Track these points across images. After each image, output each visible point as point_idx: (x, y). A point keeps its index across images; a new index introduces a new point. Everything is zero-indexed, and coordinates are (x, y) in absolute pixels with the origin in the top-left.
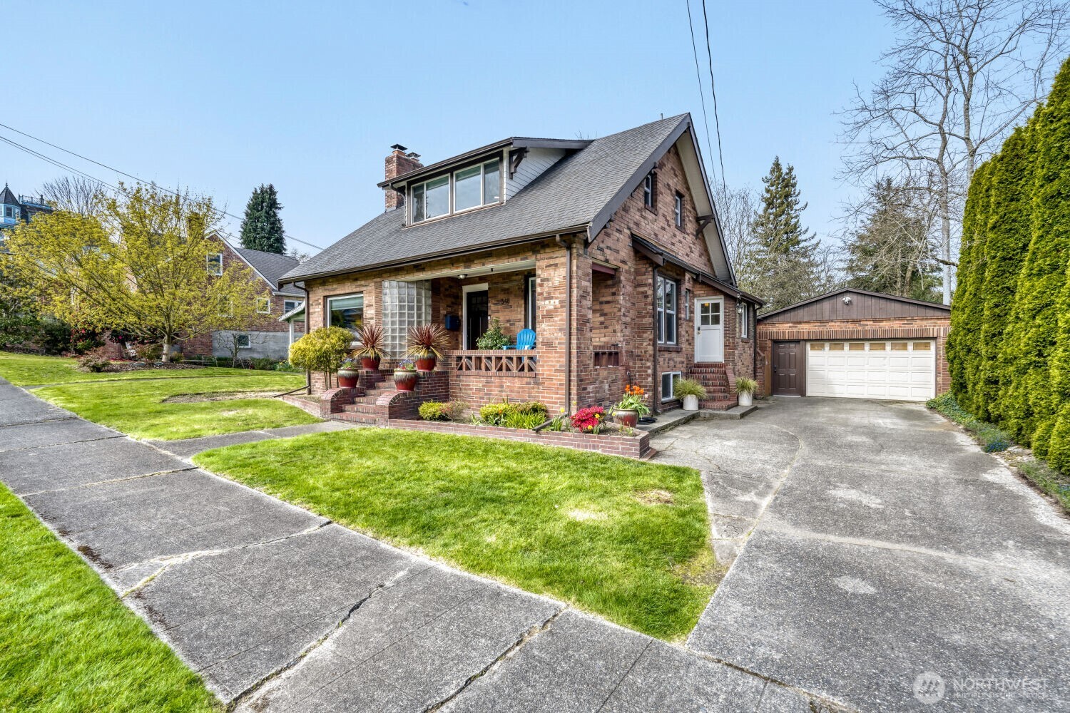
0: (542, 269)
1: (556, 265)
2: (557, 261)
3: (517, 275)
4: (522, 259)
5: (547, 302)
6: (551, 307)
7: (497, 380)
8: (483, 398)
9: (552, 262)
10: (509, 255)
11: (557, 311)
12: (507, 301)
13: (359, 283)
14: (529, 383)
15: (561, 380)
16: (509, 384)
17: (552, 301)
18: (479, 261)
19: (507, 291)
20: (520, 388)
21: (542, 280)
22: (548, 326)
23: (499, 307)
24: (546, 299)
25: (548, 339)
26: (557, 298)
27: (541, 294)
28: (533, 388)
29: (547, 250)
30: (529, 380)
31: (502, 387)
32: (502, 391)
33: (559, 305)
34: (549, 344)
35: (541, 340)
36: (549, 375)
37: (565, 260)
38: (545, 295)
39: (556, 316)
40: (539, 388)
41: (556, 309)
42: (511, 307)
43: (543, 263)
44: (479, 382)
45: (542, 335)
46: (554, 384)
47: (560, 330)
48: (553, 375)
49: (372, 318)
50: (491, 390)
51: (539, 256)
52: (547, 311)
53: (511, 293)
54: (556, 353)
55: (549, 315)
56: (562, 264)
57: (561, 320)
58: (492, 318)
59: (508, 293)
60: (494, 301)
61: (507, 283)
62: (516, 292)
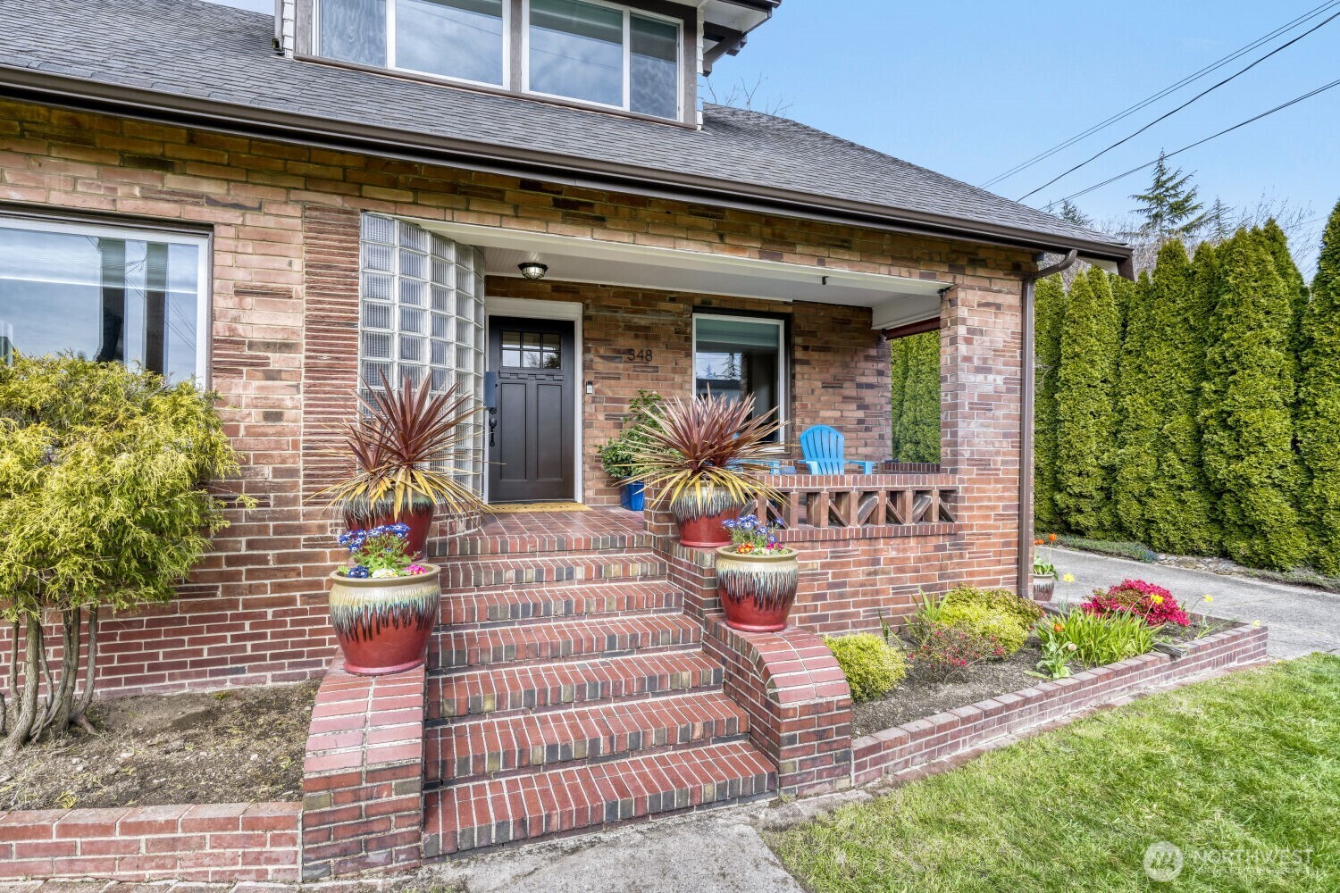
0: (971, 308)
1: (998, 307)
2: (1000, 299)
3: (673, 300)
4: (922, 276)
5: (980, 377)
6: (989, 389)
7: (858, 549)
8: (823, 597)
9: (990, 298)
10: (893, 258)
11: (999, 399)
12: (646, 357)
13: (173, 182)
14: (943, 548)
15: (1003, 535)
16: (893, 554)
17: (991, 377)
18: (810, 250)
19: (644, 333)
20: (919, 560)
21: (971, 331)
22: (983, 425)
23: (620, 366)
24: (979, 370)
25: (981, 453)
26: (999, 373)
27: (968, 359)
28: (950, 557)
29: (981, 272)
30: (941, 541)
31: (876, 562)
32: (875, 573)
33: (1003, 388)
34: (983, 464)
35: (967, 455)
36: (983, 527)
37: (1014, 300)
38: (976, 362)
39: (998, 407)
40: (961, 556)
41: (997, 395)
42: (656, 369)
43: (974, 297)
44: (812, 557)
45: (970, 444)
46: (994, 545)
47: (1006, 436)
48: (990, 527)
49: (286, 347)
50: (846, 575)
51: (960, 279)
52: (980, 396)
53: (656, 338)
54: (997, 481)
55: (984, 405)
56: (1010, 307)
57: (1006, 417)
58: (597, 391)
59: (646, 337)
60: (602, 351)
61: (644, 312)
62: (670, 337)
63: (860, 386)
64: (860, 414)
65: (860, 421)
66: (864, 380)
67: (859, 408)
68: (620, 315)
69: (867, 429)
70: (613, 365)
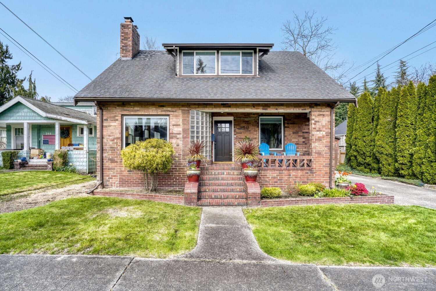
0: (316, 116)
1: (324, 115)
2: (324, 113)
3: (254, 114)
4: (302, 110)
5: (318, 133)
6: (321, 135)
7: (285, 172)
8: (277, 182)
9: (321, 113)
10: (294, 106)
11: (324, 137)
12: (247, 128)
13: (165, 109)
14: (308, 173)
15: (326, 171)
16: (294, 174)
17: (321, 133)
20: (301, 175)
21: (315, 122)
22: (319, 144)
23: (242, 130)
24: (318, 131)
25: (318, 151)
26: (324, 131)
27: (315, 128)
28: (310, 175)
29: (318, 107)
30: (307, 171)
31: (290, 175)
32: (290, 178)
33: (325, 135)
34: (319, 153)
35: (314, 151)
36: (319, 168)
37: (329, 113)
38: (317, 129)
39: (324, 140)
40: (313, 175)
41: (323, 137)
42: (250, 131)
43: (317, 113)
44: (274, 173)
45: (315, 148)
46: (322, 173)
47: (326, 146)
48: (321, 169)
50: (282, 178)
51: (313, 109)
52: (318, 137)
53: (250, 123)
54: (324, 158)
55: (319, 139)
56: (327, 115)
57: (326, 142)
58: (237, 137)
59: (248, 123)
60: (238, 127)
61: (247, 118)
62: (253, 123)
63: (303, 133)
64: (304, 140)
65: (304, 142)
66: (305, 131)
67: (303, 138)
68: (242, 119)
69: (306, 144)
70: (240, 130)
